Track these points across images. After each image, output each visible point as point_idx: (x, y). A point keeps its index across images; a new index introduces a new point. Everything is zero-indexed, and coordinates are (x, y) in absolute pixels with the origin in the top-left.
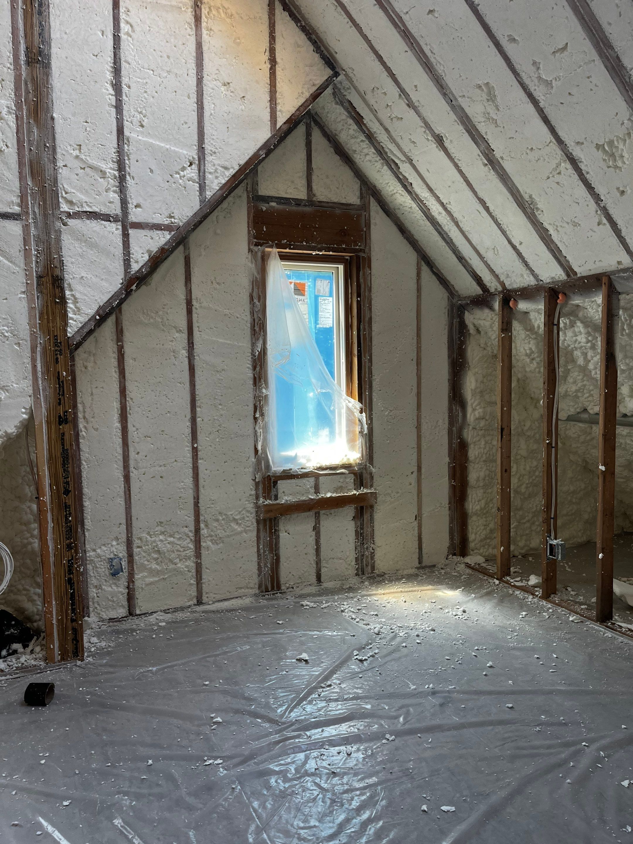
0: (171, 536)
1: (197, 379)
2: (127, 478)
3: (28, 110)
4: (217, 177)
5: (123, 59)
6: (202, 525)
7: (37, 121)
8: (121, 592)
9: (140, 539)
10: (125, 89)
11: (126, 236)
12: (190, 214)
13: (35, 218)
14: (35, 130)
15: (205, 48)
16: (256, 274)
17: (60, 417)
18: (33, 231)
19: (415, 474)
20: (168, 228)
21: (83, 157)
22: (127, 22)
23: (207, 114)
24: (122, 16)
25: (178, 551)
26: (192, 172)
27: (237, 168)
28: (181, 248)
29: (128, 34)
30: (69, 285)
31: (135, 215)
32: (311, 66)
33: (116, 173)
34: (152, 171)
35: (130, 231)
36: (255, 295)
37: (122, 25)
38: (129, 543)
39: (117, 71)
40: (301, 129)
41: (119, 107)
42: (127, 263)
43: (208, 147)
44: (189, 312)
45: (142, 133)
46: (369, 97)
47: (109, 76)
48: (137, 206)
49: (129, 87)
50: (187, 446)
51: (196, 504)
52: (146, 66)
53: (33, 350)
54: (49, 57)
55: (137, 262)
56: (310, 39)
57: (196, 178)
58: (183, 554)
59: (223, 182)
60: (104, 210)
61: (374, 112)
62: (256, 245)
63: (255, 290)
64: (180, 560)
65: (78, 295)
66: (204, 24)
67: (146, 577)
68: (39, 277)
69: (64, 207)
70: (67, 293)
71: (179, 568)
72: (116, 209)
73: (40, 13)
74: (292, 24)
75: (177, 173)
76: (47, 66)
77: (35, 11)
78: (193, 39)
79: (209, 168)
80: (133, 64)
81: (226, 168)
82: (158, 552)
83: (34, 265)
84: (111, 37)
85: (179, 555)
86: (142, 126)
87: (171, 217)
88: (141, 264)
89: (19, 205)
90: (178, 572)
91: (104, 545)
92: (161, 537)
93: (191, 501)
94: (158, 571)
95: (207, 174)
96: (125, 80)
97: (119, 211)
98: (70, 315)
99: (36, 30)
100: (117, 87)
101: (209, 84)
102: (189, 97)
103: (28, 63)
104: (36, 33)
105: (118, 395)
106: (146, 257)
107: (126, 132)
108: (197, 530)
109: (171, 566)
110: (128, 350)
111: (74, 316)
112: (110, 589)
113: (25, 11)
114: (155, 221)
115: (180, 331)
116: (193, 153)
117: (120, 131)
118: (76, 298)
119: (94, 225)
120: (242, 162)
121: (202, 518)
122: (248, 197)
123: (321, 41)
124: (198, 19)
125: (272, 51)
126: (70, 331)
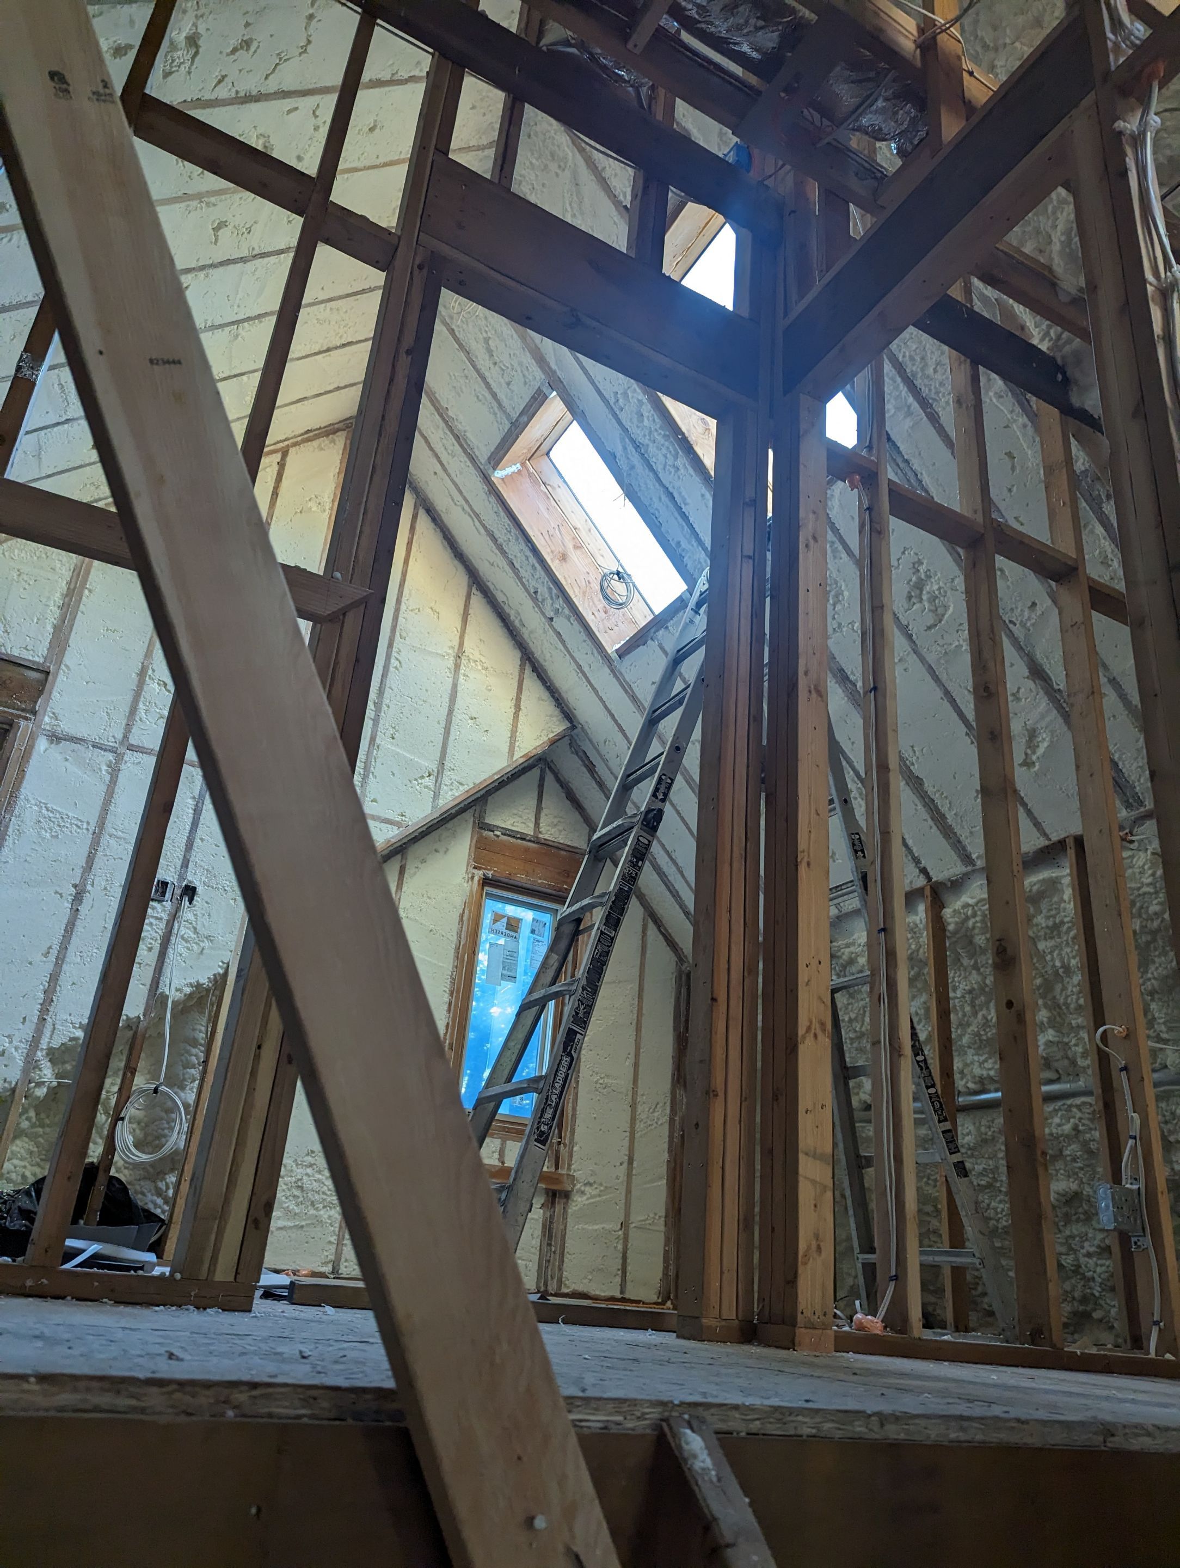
0: (320, 1172)
5: (388, 685)
10: (384, 708)
12: (422, 816)
15: (459, 689)
19: (625, 1165)
20: (398, 824)
22: (397, 659)
23: (451, 739)
26: (429, 782)
27: (472, 785)
28: (399, 856)
29: (396, 668)
31: (370, 808)
32: (551, 716)
33: (362, 771)
34: (393, 774)
39: (381, 693)
40: (536, 772)
41: (375, 721)
43: (448, 764)
45: (392, 744)
46: (601, 748)
48: (374, 801)
49: (388, 707)
52: (406, 694)
56: (553, 697)
58: (329, 1199)
59: (457, 794)
61: (605, 761)
62: (475, 868)
64: (324, 1207)
66: (462, 671)
67: (283, 1218)
71: (321, 1216)
74: (539, 683)
75: (416, 780)
78: (451, 680)
79: (446, 780)
80: (396, 690)
81: (461, 784)
82: (301, 1188)
85: (324, 1200)
86: (393, 738)
87: (402, 815)
90: (318, 1222)
92: (309, 1171)
94: (295, 1214)
95: (443, 786)
96: (386, 701)
100: (378, 705)
101: (458, 716)
102: (439, 723)
107: (378, 741)
109: (312, 1212)
114: (387, 816)
116: (434, 767)
117: (373, 739)
120: (477, 782)
122: (474, 822)
123: (563, 699)
124: (457, 667)
125: (518, 699)
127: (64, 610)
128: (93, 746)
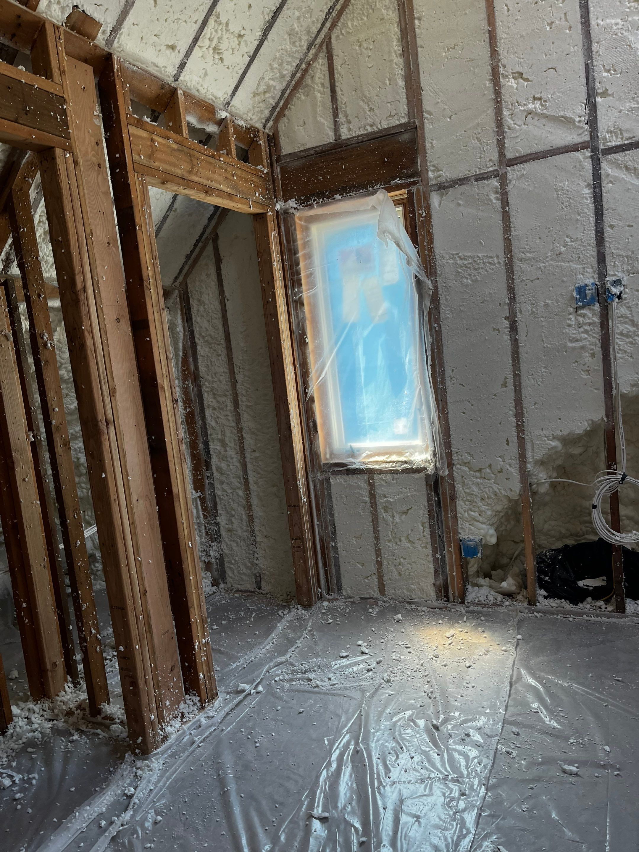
127: (405, 55)
128: (477, 180)
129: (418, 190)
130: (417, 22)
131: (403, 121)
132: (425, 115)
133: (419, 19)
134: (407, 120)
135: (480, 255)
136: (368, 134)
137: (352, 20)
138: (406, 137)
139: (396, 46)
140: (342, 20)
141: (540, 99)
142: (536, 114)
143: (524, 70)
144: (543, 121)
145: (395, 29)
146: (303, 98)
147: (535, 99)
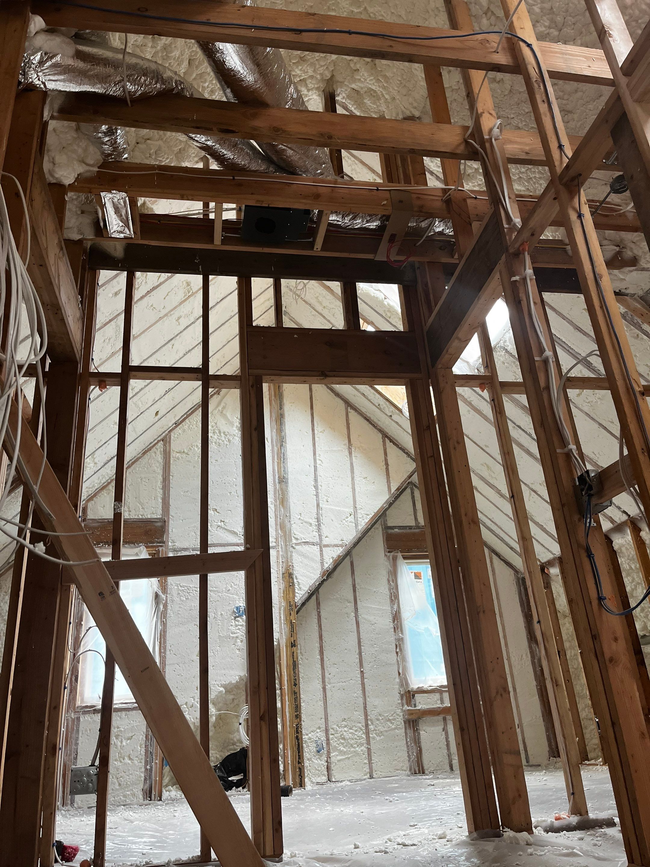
0: (351, 729)
1: (361, 629)
2: (324, 689)
3: (280, 502)
4: (363, 520)
5: (318, 475)
6: (369, 722)
7: (283, 506)
8: (323, 764)
9: (333, 729)
10: (320, 487)
11: (321, 551)
12: (351, 538)
13: (282, 548)
14: (282, 510)
16: (390, 568)
17: (292, 643)
18: (281, 553)
20: (341, 546)
21: (302, 518)
22: (320, 460)
23: (357, 492)
24: (317, 458)
25: (356, 739)
26: (351, 519)
27: (373, 514)
28: (348, 557)
29: (320, 464)
30: (296, 577)
31: (325, 541)
32: (406, 463)
33: (317, 523)
34: (332, 520)
35: (323, 549)
36: (390, 579)
37: (318, 461)
38: (327, 731)
39: (316, 480)
40: (408, 491)
41: (317, 495)
42: (322, 564)
43: (358, 506)
44: (354, 591)
45: (328, 504)
47: (313, 483)
48: (326, 537)
50: (357, 670)
51: (365, 708)
52: (328, 476)
53: (280, 610)
54: (288, 479)
55: (327, 563)
56: (404, 452)
57: (353, 521)
58: (359, 741)
59: (367, 521)
60: (312, 540)
62: (389, 552)
63: (390, 576)
64: (358, 746)
65: (300, 581)
66: (353, 455)
67: (337, 755)
68: (283, 574)
69: (294, 541)
70: (295, 580)
71: (357, 751)
72: (317, 540)
73: (284, 462)
74: (395, 448)
75: (344, 520)
76: (287, 483)
77: (282, 462)
78: (349, 462)
79: (360, 516)
80: (323, 476)
81: (368, 515)
82: (344, 739)
83: (281, 569)
84: (313, 467)
85: (357, 742)
86: (328, 502)
87: (342, 540)
88: (329, 564)
89: (275, 542)
90: (356, 754)
91: (312, 732)
92: (346, 729)
93: (362, 706)
94: (345, 752)
95: (359, 519)
96: (319, 484)
97: (318, 540)
98: (296, 591)
99: (282, 469)
100: (316, 487)
101: (357, 479)
102: (348, 486)
103: (279, 483)
104: (282, 471)
105: (318, 640)
106: (331, 560)
107: (321, 505)
108: (367, 725)
109: (352, 749)
110: (323, 614)
111: (298, 592)
112: (316, 762)
113: (278, 463)
114: (335, 543)
115: (350, 602)
116: (351, 510)
117: (318, 505)
118: (299, 583)
119: (306, 548)
120: (376, 511)
121: (369, 717)
122: (382, 528)
124: (350, 453)
125: (386, 460)
126: (297, 599)
127: (164, 489)
129: (163, 550)
130: (171, 477)
131: (159, 517)
132: (170, 517)
133: (172, 476)
134: (161, 517)
135: (191, 586)
136: (140, 519)
137: (139, 468)
138: (159, 524)
139: (159, 484)
140: (133, 466)
141: (224, 522)
142: (221, 527)
143: (218, 508)
144: (224, 531)
145: (160, 478)
146: (105, 494)
147: (221, 521)
